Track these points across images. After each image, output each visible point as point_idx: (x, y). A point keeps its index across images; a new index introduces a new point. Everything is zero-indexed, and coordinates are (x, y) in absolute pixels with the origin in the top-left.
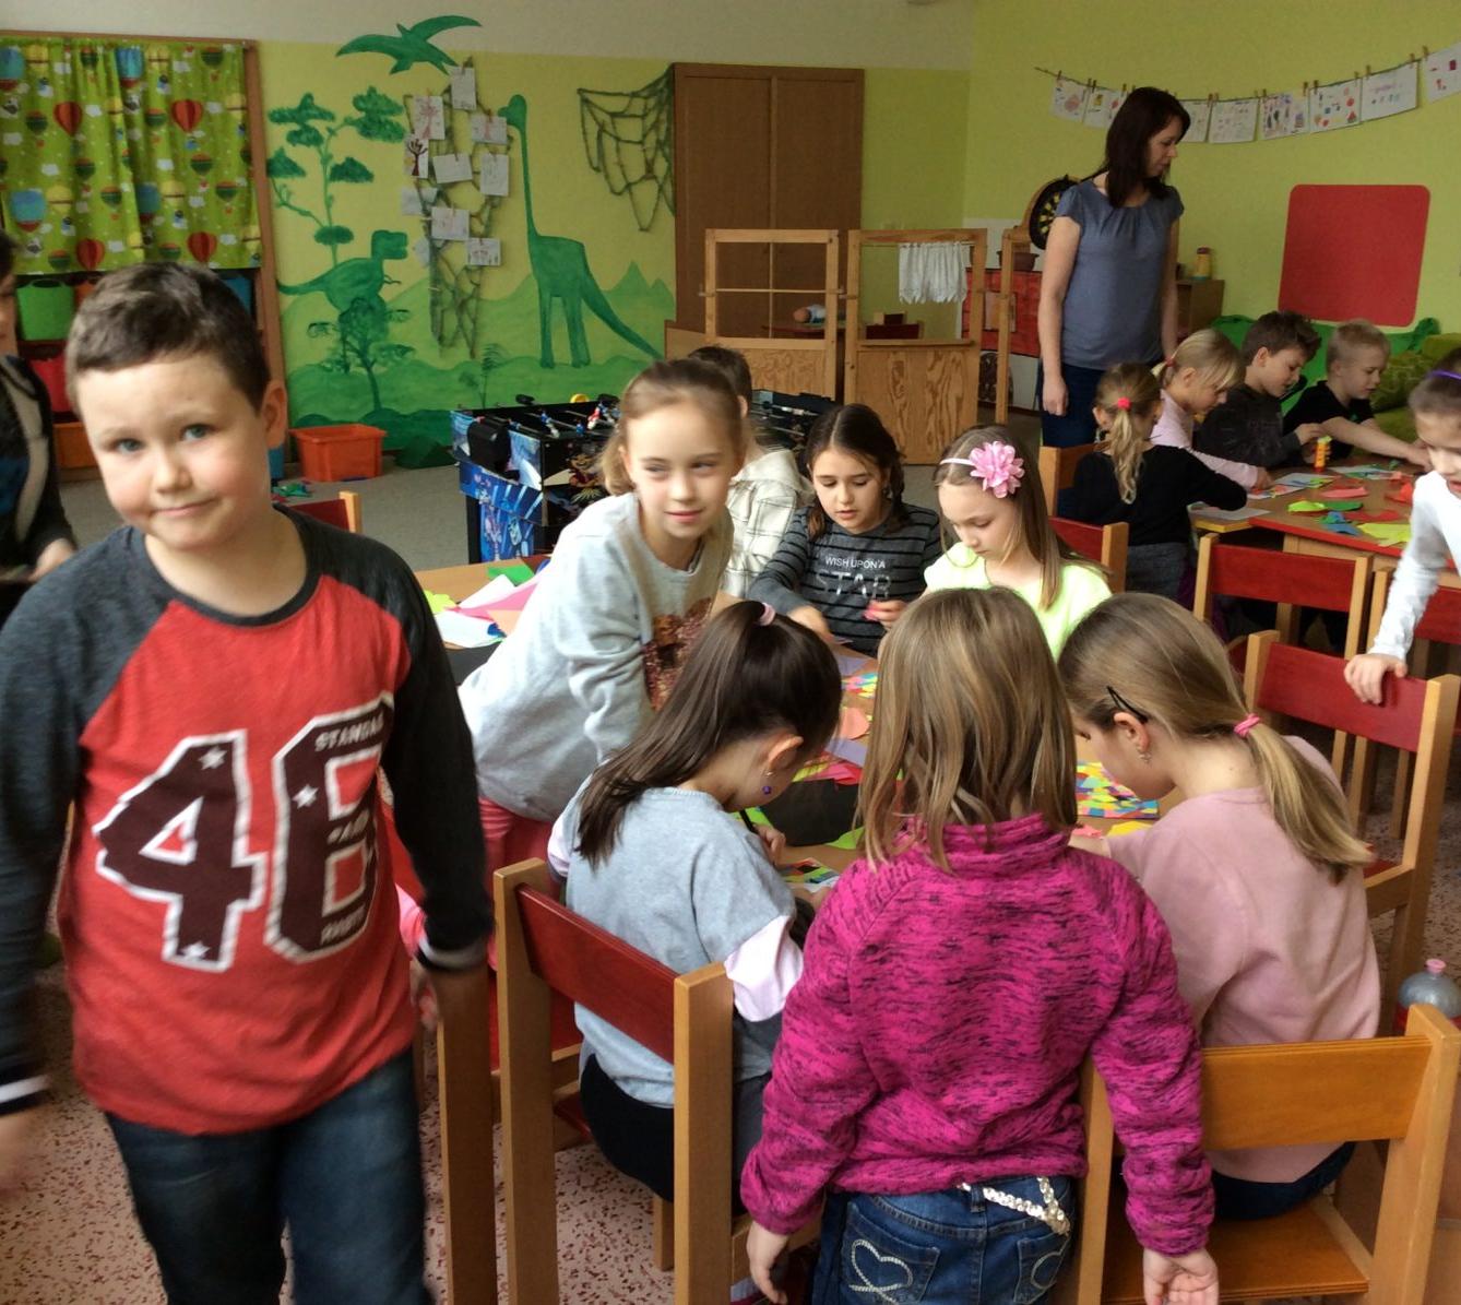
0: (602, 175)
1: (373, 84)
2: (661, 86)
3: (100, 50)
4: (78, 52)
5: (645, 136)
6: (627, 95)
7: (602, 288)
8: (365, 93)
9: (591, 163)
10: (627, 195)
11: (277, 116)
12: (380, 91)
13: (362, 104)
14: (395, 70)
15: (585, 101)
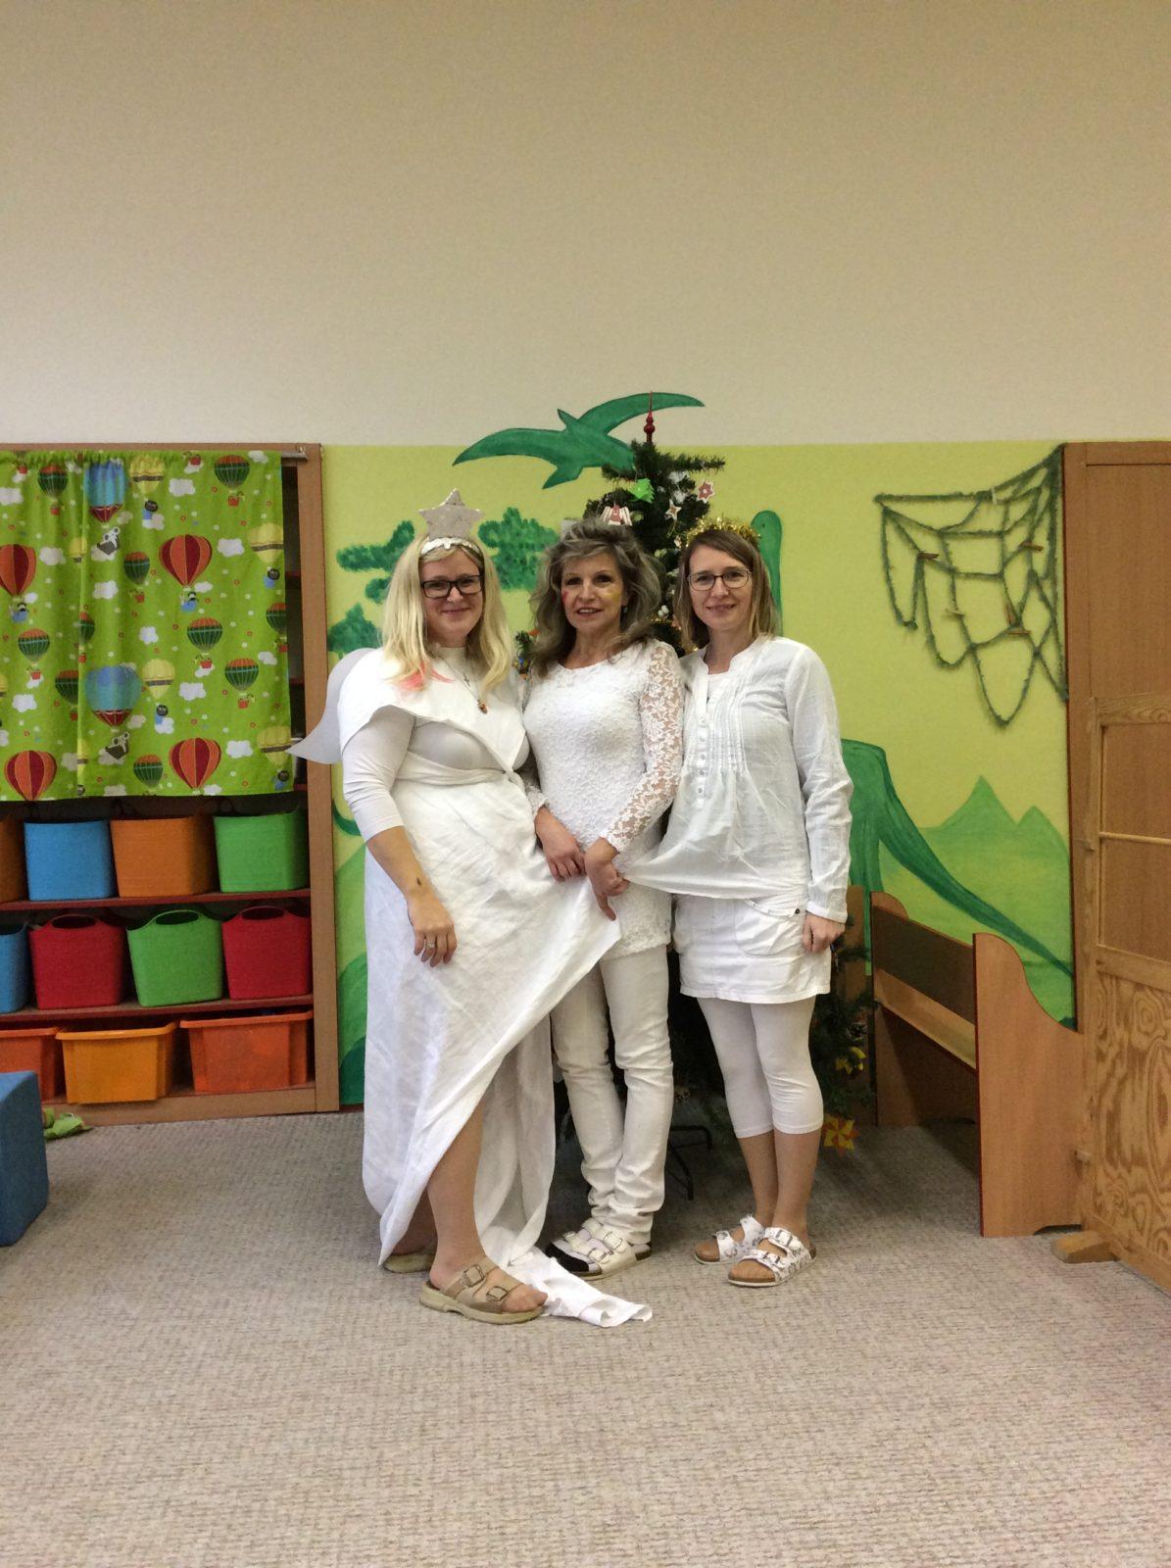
0: (920, 637)
1: (513, 507)
2: (1036, 481)
3: (71, 467)
4: (34, 474)
5: (1005, 563)
6: (970, 497)
7: (918, 824)
8: (500, 519)
9: (898, 614)
10: (968, 664)
11: (352, 558)
12: (525, 515)
13: (493, 536)
14: (550, 483)
15: (888, 515)
